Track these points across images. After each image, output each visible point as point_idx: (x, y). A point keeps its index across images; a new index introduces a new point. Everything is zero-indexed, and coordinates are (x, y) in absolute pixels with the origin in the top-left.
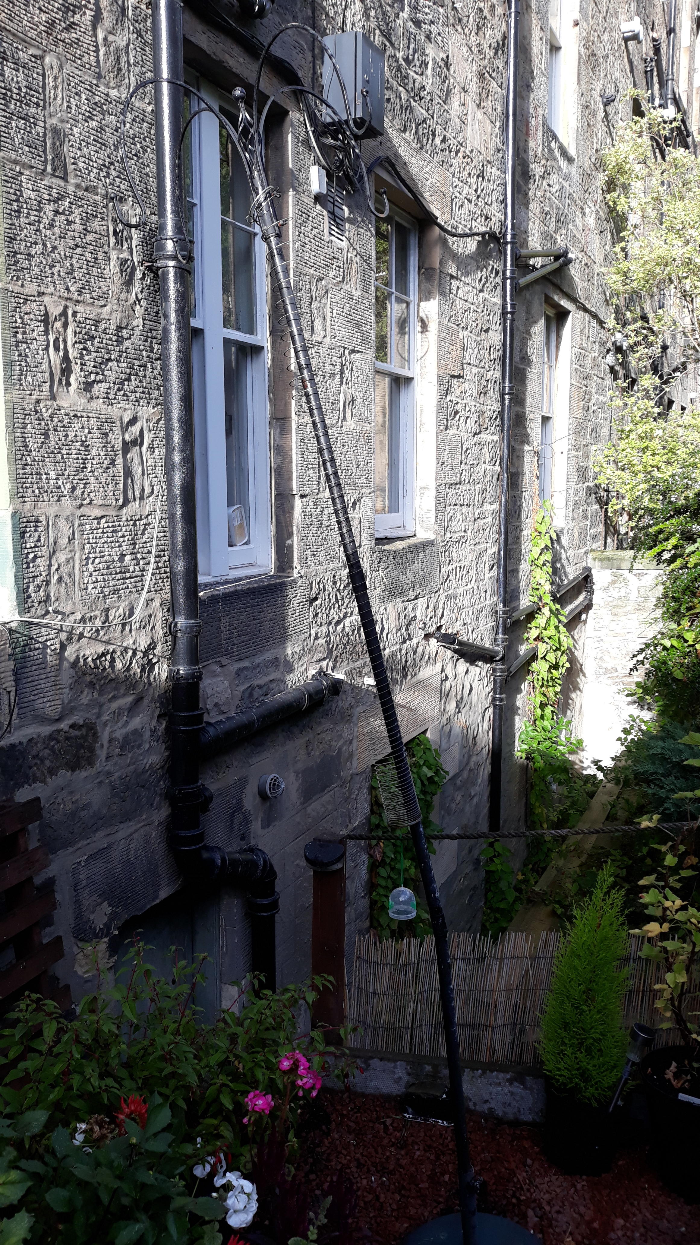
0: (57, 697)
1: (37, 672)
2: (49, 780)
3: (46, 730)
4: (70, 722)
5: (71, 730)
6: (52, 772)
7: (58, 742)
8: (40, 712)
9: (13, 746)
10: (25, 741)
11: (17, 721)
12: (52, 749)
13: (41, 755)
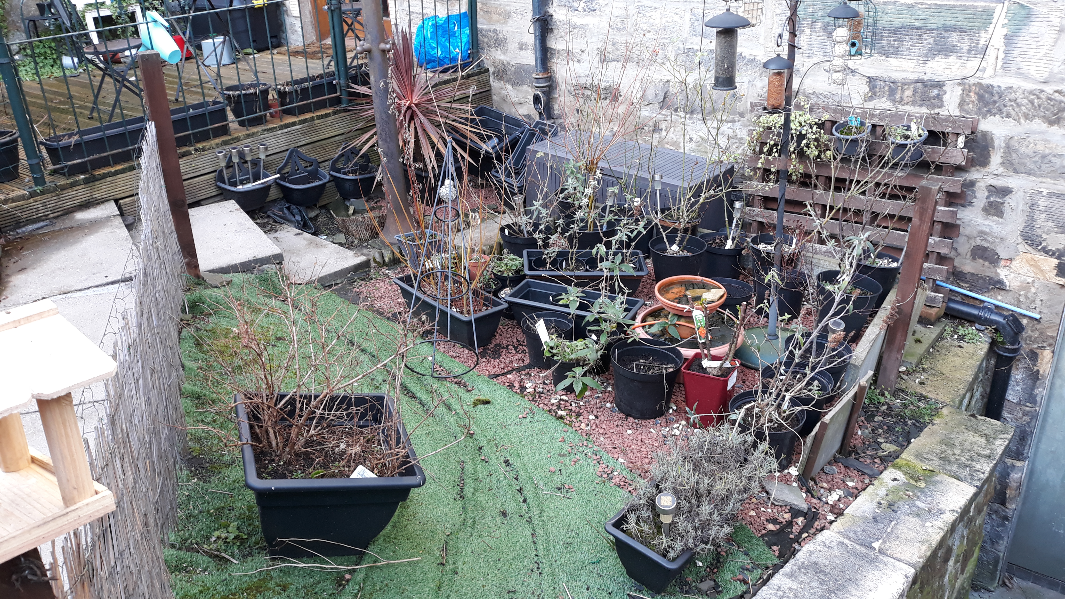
0: (1046, 66)
1: (1029, 43)
2: (1022, 121)
3: (1030, 86)
4: (1056, 88)
5: (1057, 94)
6: (1026, 117)
7: (1039, 98)
8: (1026, 72)
9: (992, 86)
10: (1003, 87)
11: (1001, 70)
12: (1032, 102)
13: (1019, 101)
